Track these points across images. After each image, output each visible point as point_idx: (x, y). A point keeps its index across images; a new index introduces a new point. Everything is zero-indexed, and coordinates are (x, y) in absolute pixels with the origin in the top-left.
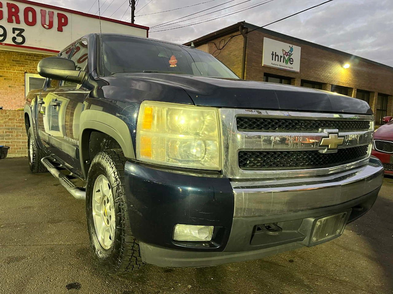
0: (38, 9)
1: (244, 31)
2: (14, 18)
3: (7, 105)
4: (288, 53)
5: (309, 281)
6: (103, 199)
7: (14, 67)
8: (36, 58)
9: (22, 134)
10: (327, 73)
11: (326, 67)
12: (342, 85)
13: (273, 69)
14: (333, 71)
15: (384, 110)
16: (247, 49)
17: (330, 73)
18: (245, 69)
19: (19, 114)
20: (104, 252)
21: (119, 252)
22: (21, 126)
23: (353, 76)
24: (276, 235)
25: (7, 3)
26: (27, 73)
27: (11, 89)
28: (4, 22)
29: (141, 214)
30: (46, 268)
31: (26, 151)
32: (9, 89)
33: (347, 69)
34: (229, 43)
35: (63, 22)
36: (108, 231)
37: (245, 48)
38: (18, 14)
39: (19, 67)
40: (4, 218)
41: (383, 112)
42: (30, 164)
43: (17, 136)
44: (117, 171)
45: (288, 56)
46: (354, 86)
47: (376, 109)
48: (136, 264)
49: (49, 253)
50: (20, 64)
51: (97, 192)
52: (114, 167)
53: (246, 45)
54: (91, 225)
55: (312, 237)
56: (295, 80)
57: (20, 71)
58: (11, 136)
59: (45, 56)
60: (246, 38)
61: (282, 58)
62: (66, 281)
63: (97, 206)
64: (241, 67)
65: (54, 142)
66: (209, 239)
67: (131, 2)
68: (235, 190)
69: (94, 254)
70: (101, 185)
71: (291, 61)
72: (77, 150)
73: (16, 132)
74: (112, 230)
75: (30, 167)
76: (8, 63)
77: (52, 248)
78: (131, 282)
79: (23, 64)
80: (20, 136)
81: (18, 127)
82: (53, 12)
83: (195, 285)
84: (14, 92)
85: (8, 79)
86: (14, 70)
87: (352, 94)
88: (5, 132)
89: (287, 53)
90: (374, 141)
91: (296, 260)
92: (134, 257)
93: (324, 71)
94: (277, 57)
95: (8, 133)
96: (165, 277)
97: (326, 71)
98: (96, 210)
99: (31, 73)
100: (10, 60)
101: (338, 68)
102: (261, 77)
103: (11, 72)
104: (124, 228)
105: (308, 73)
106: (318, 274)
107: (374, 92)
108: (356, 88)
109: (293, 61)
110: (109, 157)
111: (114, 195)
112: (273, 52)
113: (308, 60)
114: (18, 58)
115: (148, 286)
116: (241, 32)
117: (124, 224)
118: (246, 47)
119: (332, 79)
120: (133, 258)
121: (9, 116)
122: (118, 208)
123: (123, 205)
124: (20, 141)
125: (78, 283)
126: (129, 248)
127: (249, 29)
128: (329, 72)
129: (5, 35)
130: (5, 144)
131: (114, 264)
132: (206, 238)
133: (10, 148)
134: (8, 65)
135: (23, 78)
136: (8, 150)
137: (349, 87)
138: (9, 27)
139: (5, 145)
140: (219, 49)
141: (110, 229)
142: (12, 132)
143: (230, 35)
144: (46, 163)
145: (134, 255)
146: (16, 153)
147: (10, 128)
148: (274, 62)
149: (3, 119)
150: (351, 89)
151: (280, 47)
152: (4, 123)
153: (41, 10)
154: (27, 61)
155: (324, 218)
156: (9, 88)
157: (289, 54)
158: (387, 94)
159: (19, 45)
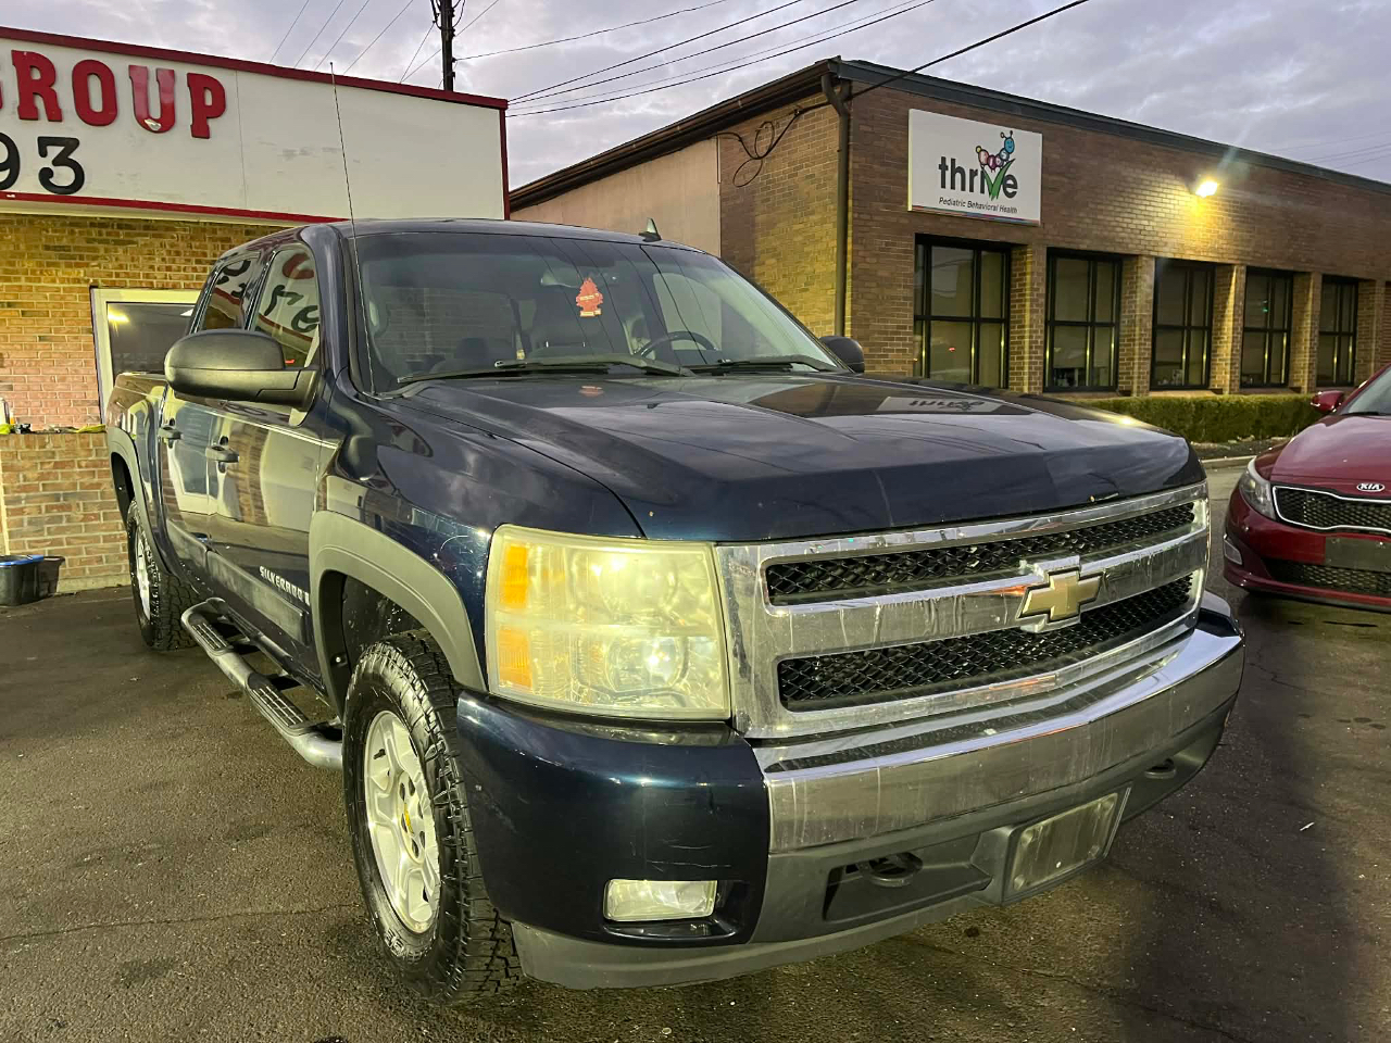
0: (118, 66)
1: (837, 90)
2: (39, 103)
3: (38, 403)
4: (998, 159)
5: (1018, 995)
6: (396, 780)
7: (53, 270)
8: (127, 235)
9: (101, 512)
10: (1140, 217)
11: (1134, 196)
12: (1192, 258)
13: (946, 220)
14: (1159, 210)
15: (1348, 334)
16: (851, 157)
17: (1149, 218)
18: (850, 226)
19: (88, 445)
20: (410, 940)
21: (455, 946)
22: (98, 485)
23: (1233, 221)
24: (898, 885)
25: (13, 51)
26: (96, 287)
27: (48, 347)
28: (6, 121)
29: (508, 821)
30: (242, 996)
31: (120, 567)
32: (39, 347)
33: (1208, 197)
34: (790, 134)
35: (209, 106)
36: (417, 876)
37: (845, 150)
38: (55, 88)
39: (69, 270)
40: (89, 830)
41: (1344, 339)
42: (143, 621)
43: (86, 518)
44: (435, 711)
45: (998, 169)
46: (1236, 257)
47: (1316, 332)
48: (507, 976)
49: (245, 943)
50: (73, 258)
51: (376, 757)
52: (426, 698)
53: (848, 141)
54: (363, 855)
55: (1010, 876)
56: (1025, 253)
57: (74, 283)
58: (65, 519)
59: (156, 225)
60: (845, 116)
61: (977, 179)
62: (306, 1033)
63: (379, 799)
64: (835, 219)
65: (225, 574)
66: (708, 911)
67: (438, 11)
68: (770, 779)
69: (381, 945)
70: (389, 740)
71: (1010, 186)
72: (306, 622)
73: (81, 505)
74: (429, 879)
75: (143, 630)
76: (32, 257)
77: (252, 925)
78: (494, 1026)
79: (81, 258)
80: (96, 519)
81: (87, 488)
82: (172, 72)
83: (682, 1024)
84: (57, 355)
85: (33, 314)
86: (54, 281)
87: (1230, 285)
88: (44, 510)
89: (994, 157)
90: (1274, 489)
91: (986, 927)
92: (499, 957)
93: (1129, 210)
94: (958, 176)
95: (55, 513)
96: (594, 1006)
97: (1135, 211)
98: (378, 811)
99: (107, 287)
100: (37, 247)
101: (1177, 197)
102: (905, 251)
103: (43, 287)
104: (465, 878)
105: (1071, 224)
106: (1048, 973)
107: (1309, 273)
108: (1242, 265)
109: (1015, 186)
110: (409, 664)
111: (431, 783)
112: (943, 159)
113: (1069, 178)
114: (65, 240)
115: (546, 1036)
116: (830, 95)
117: (465, 869)
118: (848, 147)
119: (1156, 238)
120: (497, 961)
121: (54, 453)
122: (443, 823)
123: (457, 813)
124: (98, 534)
125: (340, 1038)
126: (483, 935)
127: (854, 84)
128: (1146, 213)
129: (13, 163)
130: (47, 549)
131: (443, 978)
132: (699, 908)
133: (67, 562)
134: (29, 265)
135: (85, 307)
136: (61, 568)
137: (1217, 261)
138: (26, 136)
139: (49, 552)
140: (754, 155)
141: (423, 873)
142: (69, 508)
143: (792, 107)
144: (199, 629)
145: (499, 953)
146: (88, 577)
147: (61, 492)
148: (947, 193)
149: (36, 466)
150: (1227, 268)
151: (968, 138)
152: (38, 479)
153: (131, 67)
154: (96, 244)
155: (1044, 823)
156: (40, 345)
157: (1000, 161)
158: (1354, 275)
159: (65, 195)
